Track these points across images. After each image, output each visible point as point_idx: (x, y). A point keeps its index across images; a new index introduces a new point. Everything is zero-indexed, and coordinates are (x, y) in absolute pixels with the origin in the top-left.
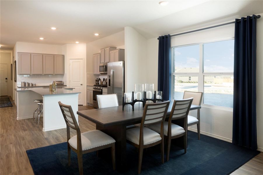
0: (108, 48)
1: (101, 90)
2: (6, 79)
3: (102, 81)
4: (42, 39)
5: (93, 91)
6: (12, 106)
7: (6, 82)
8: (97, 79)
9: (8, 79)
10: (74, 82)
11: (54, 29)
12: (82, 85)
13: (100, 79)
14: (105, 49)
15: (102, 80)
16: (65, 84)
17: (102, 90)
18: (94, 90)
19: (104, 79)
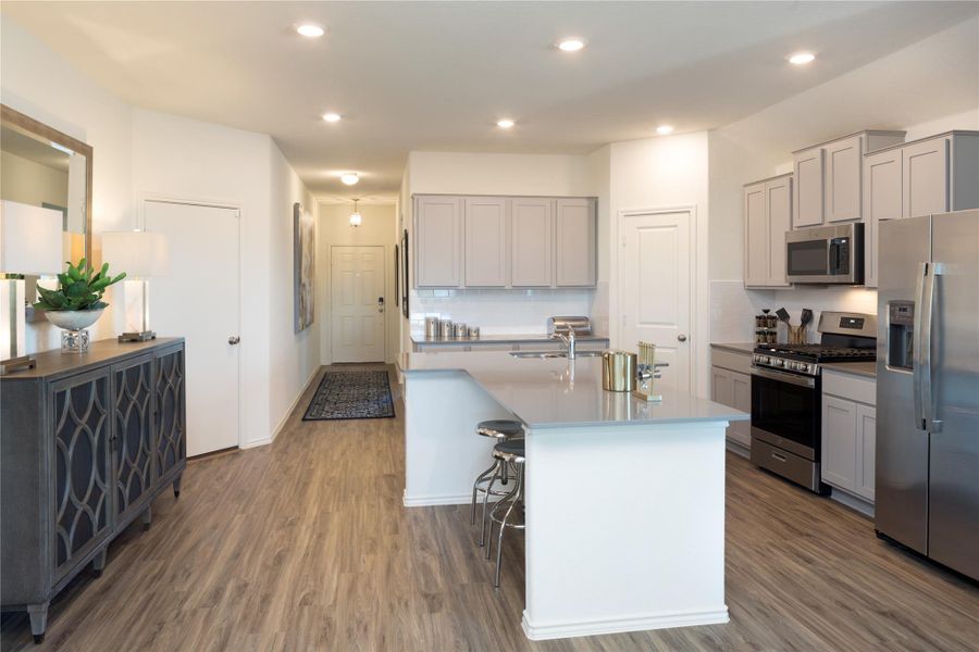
0: (855, 140)
1: (812, 382)
2: (381, 300)
3: (799, 323)
4: (506, 124)
5: (754, 377)
6: (394, 416)
7: (381, 311)
8: (767, 311)
9: (386, 300)
10: (642, 323)
11: (571, 45)
12: (684, 340)
13: (783, 315)
14: (829, 148)
15: (796, 318)
16: (598, 334)
17: (818, 379)
18: (756, 371)
19: (807, 316)
